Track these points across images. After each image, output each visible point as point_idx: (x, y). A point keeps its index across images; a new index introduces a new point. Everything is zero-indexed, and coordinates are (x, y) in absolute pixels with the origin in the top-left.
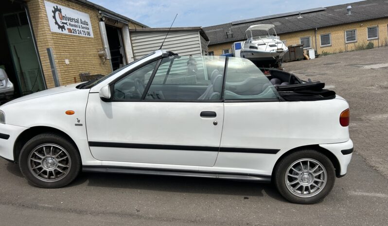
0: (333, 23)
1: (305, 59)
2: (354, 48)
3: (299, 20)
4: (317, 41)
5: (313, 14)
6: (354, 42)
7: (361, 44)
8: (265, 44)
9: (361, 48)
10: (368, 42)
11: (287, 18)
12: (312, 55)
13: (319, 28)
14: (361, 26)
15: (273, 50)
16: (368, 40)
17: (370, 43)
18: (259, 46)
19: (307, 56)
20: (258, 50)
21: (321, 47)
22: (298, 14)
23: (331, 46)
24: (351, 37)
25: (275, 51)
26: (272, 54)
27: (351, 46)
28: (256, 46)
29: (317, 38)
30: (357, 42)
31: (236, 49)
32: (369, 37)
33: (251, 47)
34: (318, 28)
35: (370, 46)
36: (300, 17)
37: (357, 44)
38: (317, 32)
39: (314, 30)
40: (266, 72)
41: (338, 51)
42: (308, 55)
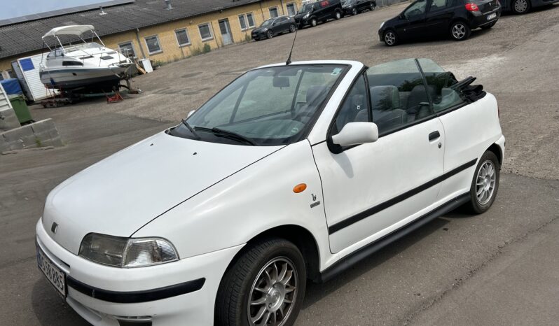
0: (157, 20)
1: (140, 73)
2: (190, 53)
3: (103, 17)
4: (143, 47)
5: (119, 8)
6: (187, 46)
7: (196, 47)
8: (91, 57)
9: (197, 53)
10: (203, 44)
11: (83, 15)
12: (148, 67)
13: (142, 29)
14: (190, 24)
15: (113, 64)
16: (203, 42)
17: (205, 44)
18: (86, 61)
19: (141, 69)
20: (85, 67)
21: (150, 55)
22: (99, 9)
23: (162, 52)
24: (183, 39)
25: (115, 66)
26: (113, 70)
27: (187, 51)
28: (78, 60)
29: (142, 43)
30: (191, 45)
31: (25, 70)
32: (203, 38)
33: (65, 63)
34: (139, 29)
35: (207, 49)
36: (103, 13)
37: (191, 47)
38: (140, 34)
39: (134, 32)
40: (110, 99)
41: (172, 59)
42: (142, 67)
